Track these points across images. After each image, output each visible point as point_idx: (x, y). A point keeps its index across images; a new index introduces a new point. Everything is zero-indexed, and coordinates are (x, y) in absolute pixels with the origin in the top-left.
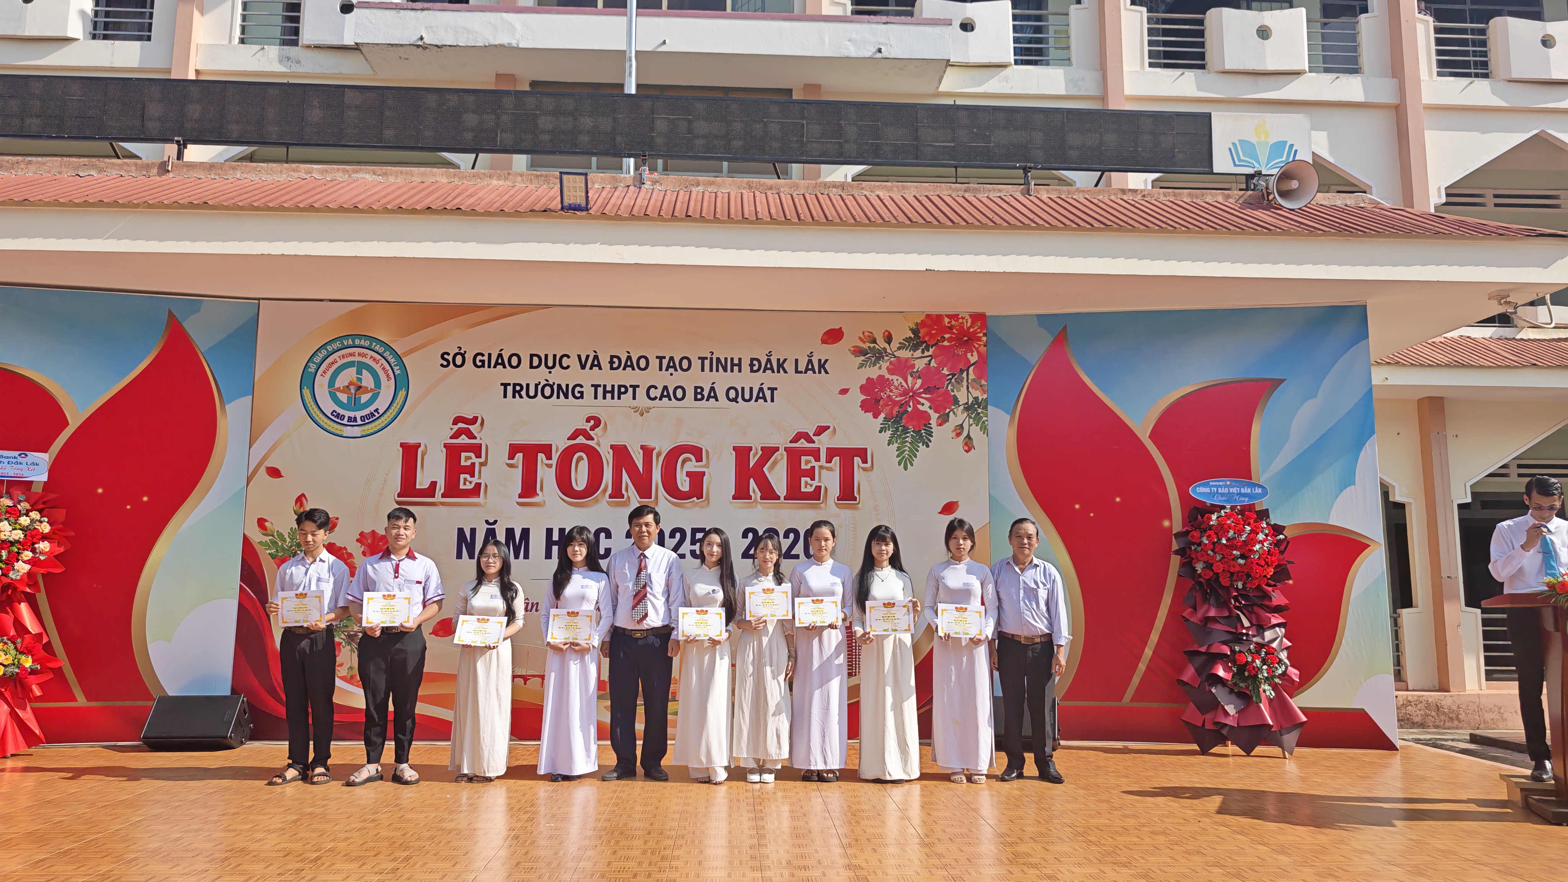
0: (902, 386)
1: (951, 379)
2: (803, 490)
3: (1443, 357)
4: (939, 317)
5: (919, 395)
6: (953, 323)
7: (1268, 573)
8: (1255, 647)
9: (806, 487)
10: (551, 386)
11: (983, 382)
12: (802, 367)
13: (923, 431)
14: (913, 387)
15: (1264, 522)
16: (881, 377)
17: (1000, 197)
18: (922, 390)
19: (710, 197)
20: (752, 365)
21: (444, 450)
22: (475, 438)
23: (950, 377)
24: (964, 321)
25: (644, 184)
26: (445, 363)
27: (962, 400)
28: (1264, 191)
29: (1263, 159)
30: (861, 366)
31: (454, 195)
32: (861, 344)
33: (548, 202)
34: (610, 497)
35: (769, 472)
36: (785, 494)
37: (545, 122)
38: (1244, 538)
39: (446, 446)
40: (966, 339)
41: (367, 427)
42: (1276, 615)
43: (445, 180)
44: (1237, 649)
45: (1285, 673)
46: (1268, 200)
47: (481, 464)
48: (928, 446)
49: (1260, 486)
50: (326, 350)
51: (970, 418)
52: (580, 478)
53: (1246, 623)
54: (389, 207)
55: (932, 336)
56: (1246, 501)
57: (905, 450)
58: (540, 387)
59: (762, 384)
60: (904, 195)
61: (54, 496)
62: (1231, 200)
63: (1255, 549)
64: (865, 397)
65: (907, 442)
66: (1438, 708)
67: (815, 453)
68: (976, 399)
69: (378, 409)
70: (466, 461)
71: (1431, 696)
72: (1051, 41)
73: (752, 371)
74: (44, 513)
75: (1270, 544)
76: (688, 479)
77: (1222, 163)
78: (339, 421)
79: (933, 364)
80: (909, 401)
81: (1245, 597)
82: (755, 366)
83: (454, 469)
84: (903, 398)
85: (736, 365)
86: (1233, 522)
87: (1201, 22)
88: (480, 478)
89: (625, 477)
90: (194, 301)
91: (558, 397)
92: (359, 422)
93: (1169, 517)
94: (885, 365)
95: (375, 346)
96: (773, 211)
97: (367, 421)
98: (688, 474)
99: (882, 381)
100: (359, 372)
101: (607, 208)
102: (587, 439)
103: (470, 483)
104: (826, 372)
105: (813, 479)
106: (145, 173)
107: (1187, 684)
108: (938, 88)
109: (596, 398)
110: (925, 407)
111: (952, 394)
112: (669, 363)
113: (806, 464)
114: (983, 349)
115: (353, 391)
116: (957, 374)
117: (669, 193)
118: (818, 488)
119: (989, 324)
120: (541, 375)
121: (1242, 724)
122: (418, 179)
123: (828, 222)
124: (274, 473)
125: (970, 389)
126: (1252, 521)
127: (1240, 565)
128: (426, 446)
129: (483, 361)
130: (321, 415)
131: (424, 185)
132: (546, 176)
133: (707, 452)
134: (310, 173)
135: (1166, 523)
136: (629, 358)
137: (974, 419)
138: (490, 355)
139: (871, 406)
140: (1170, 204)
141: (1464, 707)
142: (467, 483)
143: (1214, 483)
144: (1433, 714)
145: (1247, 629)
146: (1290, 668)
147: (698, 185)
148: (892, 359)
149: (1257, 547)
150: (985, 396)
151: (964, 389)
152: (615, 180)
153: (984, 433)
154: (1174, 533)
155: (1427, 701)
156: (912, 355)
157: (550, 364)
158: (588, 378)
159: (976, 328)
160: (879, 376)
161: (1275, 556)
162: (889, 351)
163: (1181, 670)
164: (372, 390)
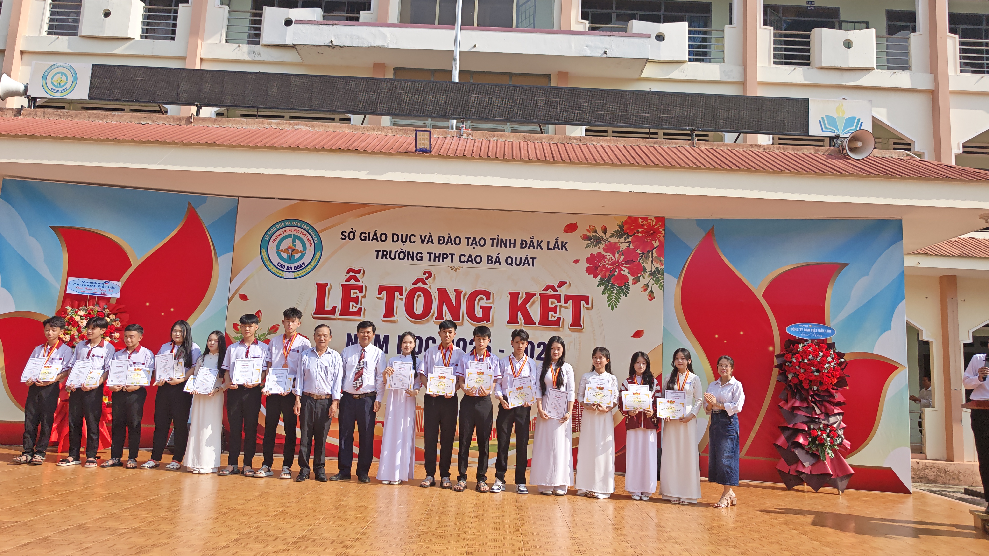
0: (612, 259)
1: (642, 256)
2: (550, 319)
3: (956, 250)
4: (636, 219)
5: (622, 265)
6: (644, 222)
7: (833, 382)
8: (823, 426)
9: (551, 318)
10: (404, 253)
11: (662, 259)
12: (551, 246)
13: (624, 287)
14: (618, 260)
15: (832, 351)
16: (599, 254)
17: (675, 147)
18: (624, 262)
19: (501, 144)
20: (521, 244)
21: (341, 288)
22: (360, 281)
23: (642, 255)
24: (651, 221)
25: (462, 135)
26: (344, 237)
27: (649, 269)
28: (840, 147)
29: (841, 127)
30: (587, 246)
31: (353, 140)
32: (588, 234)
33: (407, 147)
34: (436, 319)
35: (530, 308)
36: (539, 321)
37: (406, 98)
38: (818, 359)
39: (342, 285)
40: (652, 232)
41: (297, 273)
42: (837, 407)
43: (347, 131)
44: (812, 427)
45: (841, 443)
46: (843, 153)
47: (363, 297)
48: (626, 296)
49: (830, 328)
50: (275, 227)
51: (653, 280)
52: (419, 308)
53: (818, 411)
54: (317, 147)
55: (631, 230)
56: (821, 337)
57: (613, 298)
58: (397, 253)
59: (527, 255)
60: (617, 145)
61: (122, 306)
62: (819, 153)
63: (825, 366)
64: (589, 265)
65: (614, 293)
66: (945, 472)
67: (558, 298)
68: (657, 268)
69: (304, 263)
70: (353, 295)
71: (941, 464)
72: (713, 47)
73: (522, 247)
74: (117, 316)
75: (835, 364)
76: (481, 310)
77: (814, 130)
78: (281, 269)
79: (631, 247)
80: (616, 269)
81: (818, 395)
82: (523, 244)
83: (347, 299)
84: (612, 266)
85: (512, 243)
86: (812, 350)
87: (808, 36)
88: (361, 305)
89: (445, 308)
90: (203, 197)
91: (408, 259)
92: (293, 270)
93: (773, 344)
94: (602, 246)
95: (304, 226)
96: (538, 154)
97: (298, 269)
98: (482, 307)
99: (600, 256)
100: (294, 241)
101: (441, 151)
102: (424, 285)
103: (356, 307)
104: (566, 250)
105: (556, 313)
106: (178, 123)
107: (780, 446)
108: (640, 75)
109: (430, 260)
110: (626, 272)
111: (642, 265)
112: (473, 241)
113: (552, 304)
114: (662, 239)
115: (290, 252)
116: (646, 253)
117: (477, 141)
118: (559, 319)
119: (667, 224)
120: (398, 246)
121: (813, 473)
122: (331, 130)
123: (571, 162)
124: (244, 297)
125: (653, 263)
126: (824, 350)
127: (815, 376)
128: (331, 285)
129: (365, 237)
130: (271, 265)
131: (335, 134)
132: (406, 130)
133: (493, 294)
134: (270, 125)
135: (771, 349)
136: (450, 238)
137: (655, 281)
138: (369, 233)
139: (592, 270)
140: (781, 154)
141: (962, 471)
142: (354, 307)
143: (801, 326)
144: (942, 475)
145: (819, 415)
146: (845, 440)
147: (494, 136)
148: (606, 243)
149: (827, 365)
150: (662, 267)
151: (650, 263)
152: (446, 133)
153: (661, 290)
154: (775, 355)
155: (939, 467)
156: (619, 241)
157: (404, 240)
158: (426, 248)
159: (658, 226)
160: (598, 253)
161: (838, 371)
162: (604, 238)
163: (777, 437)
164: (301, 252)
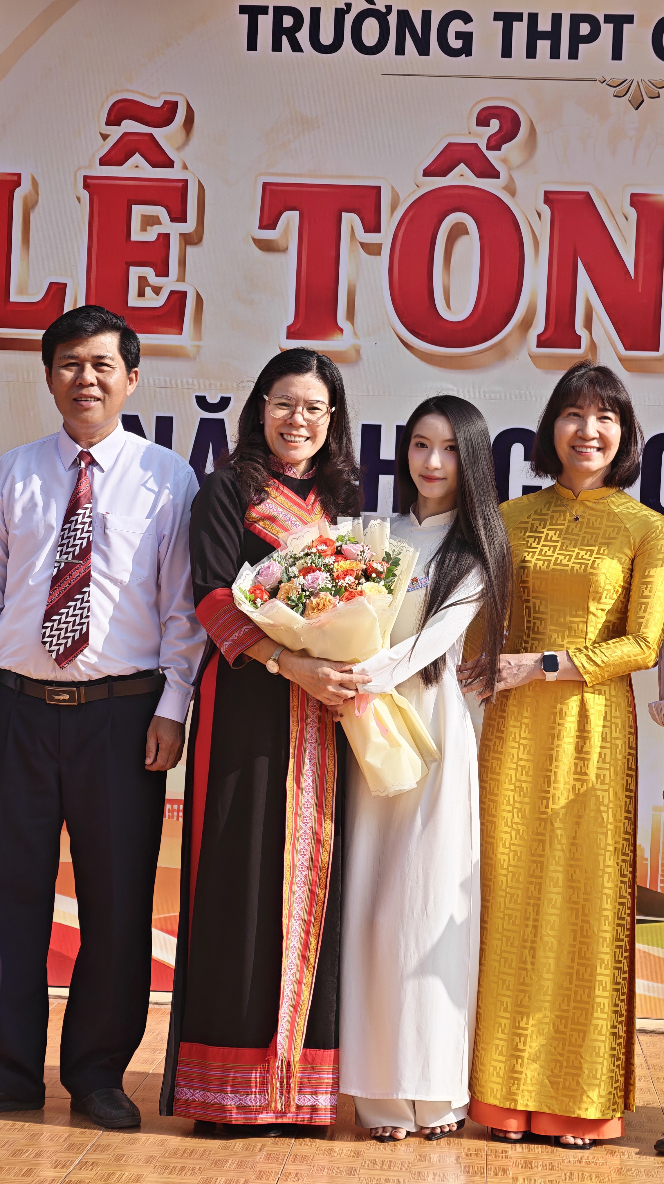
10: (382, 18)
22: (170, 164)
34: (541, 343)
47: (187, 240)
52: (457, 289)
58: (349, 20)
70: (143, 229)
83: (112, 250)
88: (182, 278)
89: (584, 284)
91: (400, 50)
102: (480, 175)
103: (157, 290)
109: (507, 52)
128: (34, 183)
142: (148, 290)
